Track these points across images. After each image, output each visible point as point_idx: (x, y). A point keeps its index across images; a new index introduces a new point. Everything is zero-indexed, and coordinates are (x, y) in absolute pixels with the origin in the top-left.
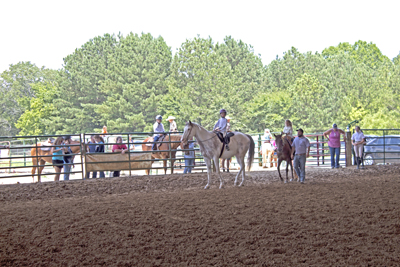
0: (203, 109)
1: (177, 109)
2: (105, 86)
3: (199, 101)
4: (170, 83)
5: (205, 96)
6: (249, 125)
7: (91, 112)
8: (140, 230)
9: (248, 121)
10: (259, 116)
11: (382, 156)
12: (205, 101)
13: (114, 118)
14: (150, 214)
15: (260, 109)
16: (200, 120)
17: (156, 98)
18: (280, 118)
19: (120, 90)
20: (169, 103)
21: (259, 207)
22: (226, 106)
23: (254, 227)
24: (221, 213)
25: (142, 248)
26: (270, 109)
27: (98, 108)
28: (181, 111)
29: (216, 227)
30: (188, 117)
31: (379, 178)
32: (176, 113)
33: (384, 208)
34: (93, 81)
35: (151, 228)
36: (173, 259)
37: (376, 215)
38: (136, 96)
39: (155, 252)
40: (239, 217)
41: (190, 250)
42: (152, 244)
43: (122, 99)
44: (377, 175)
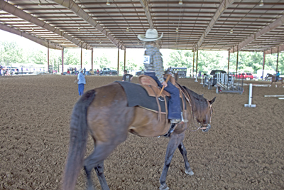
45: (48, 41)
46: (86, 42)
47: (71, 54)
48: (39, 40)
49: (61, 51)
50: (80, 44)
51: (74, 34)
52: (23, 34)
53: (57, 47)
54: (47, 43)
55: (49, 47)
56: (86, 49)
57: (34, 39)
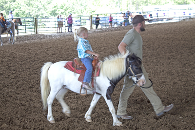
0: (31, 8)
1: (20, 8)
3: (29, 5)
6: (51, 14)
8: (6, 60)
9: (50, 12)
10: (55, 10)
11: (104, 24)
12: (31, 4)
14: (10, 52)
15: (55, 7)
16: (30, 12)
17: (11, 4)
18: (63, 11)
20: (16, 6)
21: (55, 47)
22: (40, 6)
23: (54, 56)
24: (40, 51)
25: (7, 67)
26: (59, 7)
28: (21, 9)
29: (38, 56)
30: (24, 12)
31: (103, 34)
32: (19, 10)
33: (105, 45)
35: (11, 58)
36: (21, 70)
37: (102, 48)
38: (2, 3)
39: (13, 68)
40: (47, 52)
41: (28, 66)
42: (12, 65)
44: (103, 32)
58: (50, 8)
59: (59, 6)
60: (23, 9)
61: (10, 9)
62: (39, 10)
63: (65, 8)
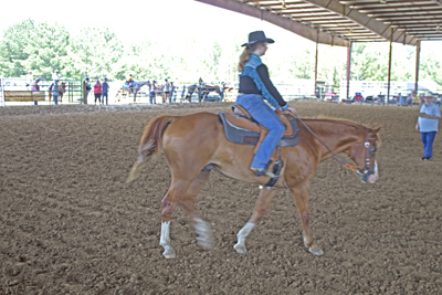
0: (88, 66)
1: (73, 65)
2: (28, 49)
3: (87, 61)
4: (68, 49)
5: (89, 58)
6: (117, 77)
7: (18, 65)
9: (116, 74)
10: (122, 72)
12: (90, 61)
13: (33, 68)
15: (123, 67)
17: (60, 58)
19: (37, 53)
20: (68, 62)
22: (102, 65)
27: (23, 63)
30: (79, 71)
32: (71, 67)
34: (20, 46)
38: (47, 57)
43: (38, 58)
45: (317, 27)
46: (404, 26)
47: (373, 56)
48: (297, 27)
49: (346, 49)
50: (389, 33)
51: (373, 10)
52: (265, 14)
53: (337, 40)
54: (314, 33)
55: (317, 42)
56: (404, 43)
57: (288, 24)
58: (116, 68)
59: (129, 67)
60: (77, 67)
61: (58, 65)
62: (100, 69)
63: (137, 69)
